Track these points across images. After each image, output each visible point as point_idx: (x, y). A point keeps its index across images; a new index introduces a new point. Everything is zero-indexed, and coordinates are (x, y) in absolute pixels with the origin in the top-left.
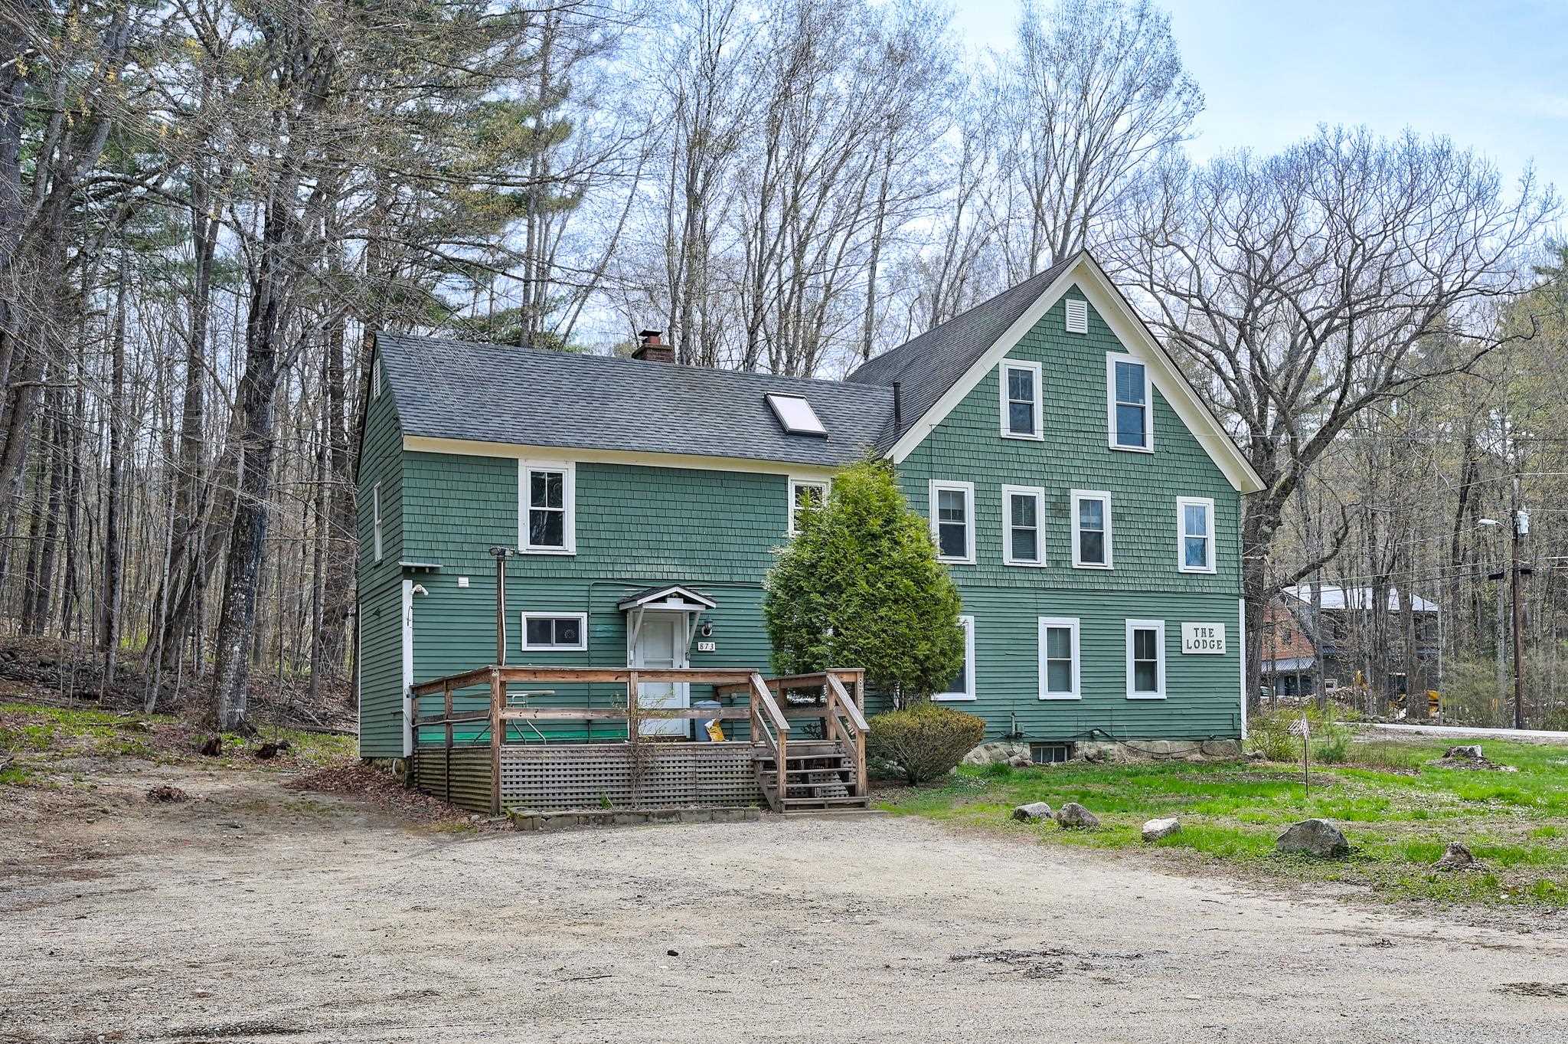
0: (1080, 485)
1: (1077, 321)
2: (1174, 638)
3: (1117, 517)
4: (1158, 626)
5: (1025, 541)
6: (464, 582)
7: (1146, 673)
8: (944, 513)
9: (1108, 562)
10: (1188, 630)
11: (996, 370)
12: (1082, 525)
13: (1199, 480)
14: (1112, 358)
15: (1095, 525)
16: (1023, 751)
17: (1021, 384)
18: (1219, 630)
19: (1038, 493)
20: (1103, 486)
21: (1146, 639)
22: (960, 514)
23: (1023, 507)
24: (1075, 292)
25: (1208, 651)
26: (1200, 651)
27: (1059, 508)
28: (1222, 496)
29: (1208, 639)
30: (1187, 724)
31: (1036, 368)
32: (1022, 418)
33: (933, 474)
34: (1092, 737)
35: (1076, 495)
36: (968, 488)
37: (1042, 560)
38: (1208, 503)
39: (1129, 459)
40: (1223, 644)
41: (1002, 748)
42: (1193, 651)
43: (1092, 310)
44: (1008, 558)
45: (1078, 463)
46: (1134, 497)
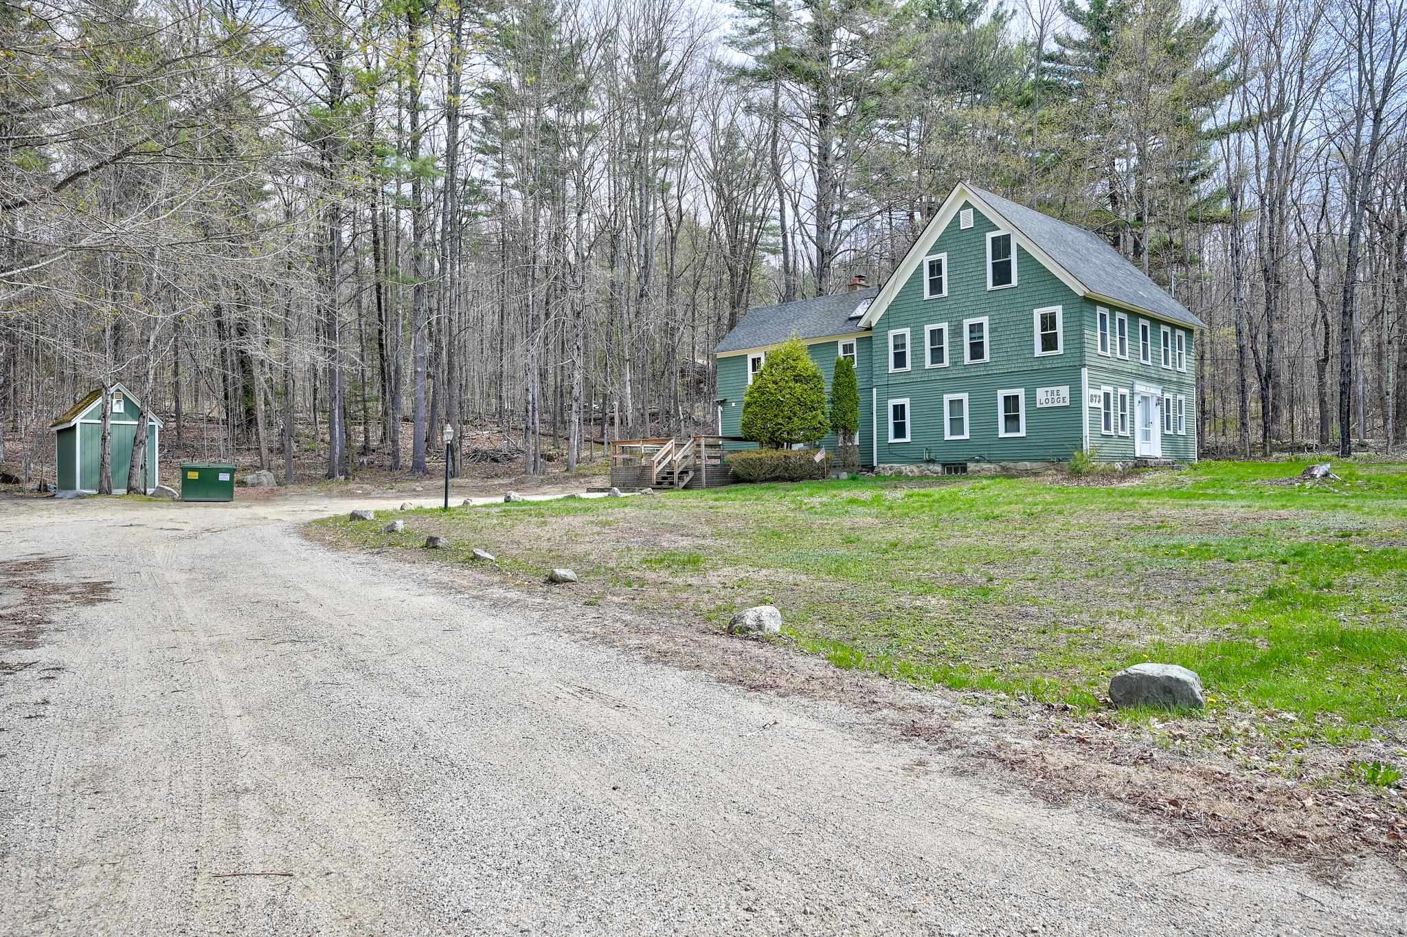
0: (968, 316)
1: (967, 221)
2: (1031, 398)
3: (992, 331)
4: (1021, 392)
5: (937, 355)
6: (733, 404)
7: (1012, 420)
8: (896, 347)
9: (987, 358)
10: (1041, 393)
11: (921, 264)
12: (971, 339)
13: (1051, 295)
14: (990, 236)
15: (975, 338)
16: (938, 468)
17: (935, 268)
18: (1065, 391)
19: (945, 326)
20: (983, 314)
21: (1011, 402)
22: (903, 346)
23: (936, 335)
24: (967, 205)
25: (1056, 404)
26: (1050, 405)
27: (956, 332)
28: (1068, 302)
29: (1056, 397)
30: (1041, 452)
31: (943, 257)
32: (936, 286)
33: (890, 328)
34: (978, 461)
35: (967, 323)
36: (907, 331)
37: (946, 363)
38: (1058, 310)
39: (1004, 293)
40: (1068, 400)
41: (924, 466)
42: (1045, 405)
43: (976, 211)
44: (928, 364)
45: (968, 304)
46: (1004, 316)
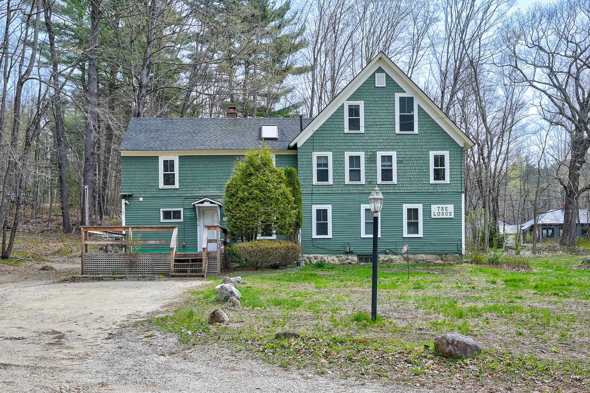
0: (381, 149)
1: (380, 81)
2: (427, 212)
3: (399, 162)
4: (420, 207)
5: (355, 174)
6: (141, 199)
7: (413, 226)
8: (319, 165)
9: (395, 180)
10: (435, 209)
11: (343, 106)
12: (382, 166)
13: (441, 143)
14: (398, 96)
15: (388, 166)
16: (355, 258)
17: (354, 111)
18: (451, 208)
19: (362, 155)
20: (393, 149)
21: (413, 213)
22: (326, 165)
23: (355, 161)
24: (380, 70)
25: (445, 216)
26: (441, 217)
27: (371, 160)
28: (453, 149)
29: (445, 212)
30: (432, 248)
31: (361, 104)
32: (354, 124)
33: (314, 150)
34: (386, 253)
35: (379, 154)
36: (330, 155)
37: (363, 181)
38: (446, 154)
39: (406, 137)
40: (453, 214)
41: (344, 257)
42: (437, 217)
43: (387, 76)
44: (347, 181)
45: (381, 141)
46: (408, 153)
